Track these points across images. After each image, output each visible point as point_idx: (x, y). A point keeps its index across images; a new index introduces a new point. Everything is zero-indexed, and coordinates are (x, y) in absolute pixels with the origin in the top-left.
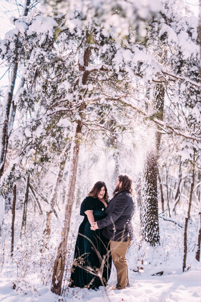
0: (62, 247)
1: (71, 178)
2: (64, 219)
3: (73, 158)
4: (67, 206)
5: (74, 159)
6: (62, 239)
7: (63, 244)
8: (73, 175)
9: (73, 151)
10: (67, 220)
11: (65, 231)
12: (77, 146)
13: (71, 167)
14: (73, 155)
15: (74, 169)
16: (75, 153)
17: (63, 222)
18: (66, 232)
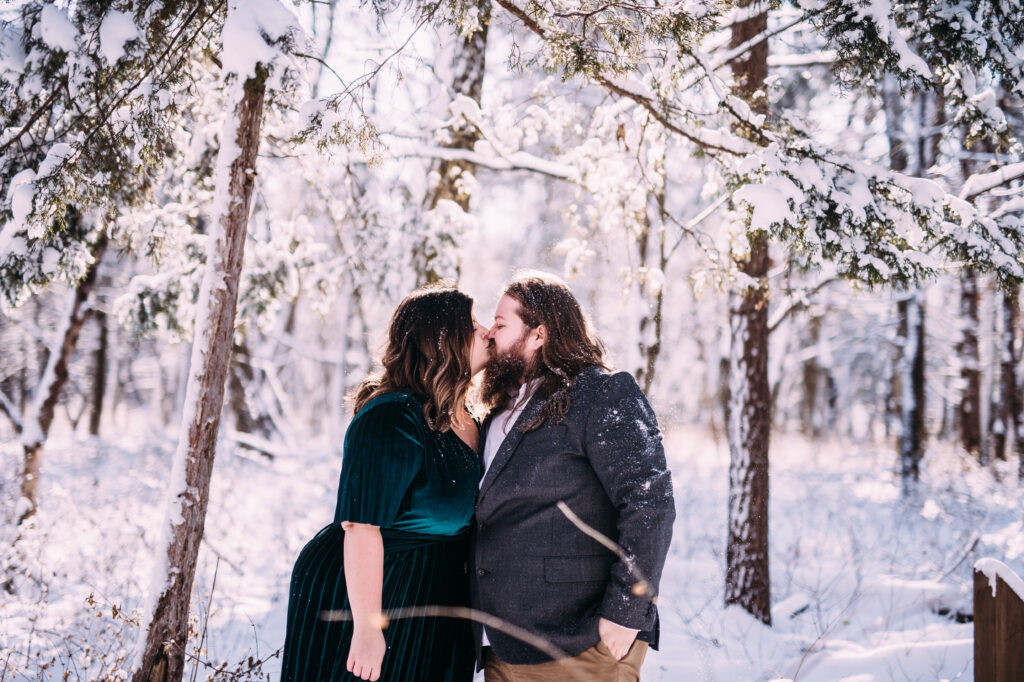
0: (172, 615)
1: (215, 301)
2: (182, 487)
3: (226, 213)
4: (199, 427)
5: (231, 216)
6: (171, 575)
7: (173, 601)
8: (224, 287)
9: (229, 179)
10: (195, 491)
11: (187, 541)
12: (247, 159)
13: (218, 250)
14: (229, 199)
15: (231, 263)
16: (235, 191)
17: (176, 499)
18: (191, 546)
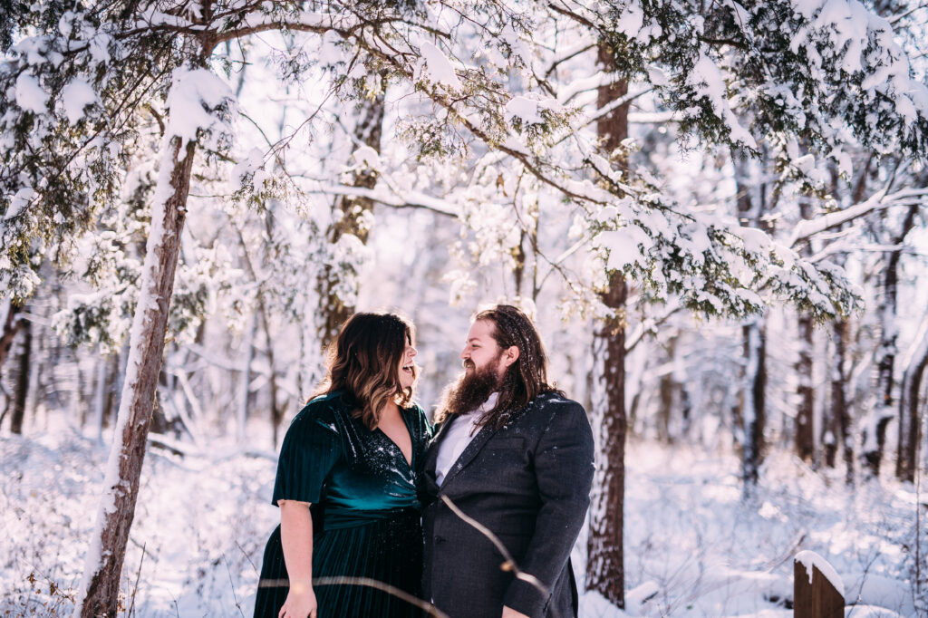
1: (148, 319)
2: (115, 480)
3: (160, 243)
4: (132, 428)
5: (164, 247)
6: (103, 557)
7: (105, 579)
8: (157, 308)
9: (164, 215)
10: (127, 484)
11: (118, 528)
12: (180, 198)
13: (152, 275)
14: (163, 232)
15: (163, 287)
16: (168, 226)
17: (110, 491)
18: (122, 532)
